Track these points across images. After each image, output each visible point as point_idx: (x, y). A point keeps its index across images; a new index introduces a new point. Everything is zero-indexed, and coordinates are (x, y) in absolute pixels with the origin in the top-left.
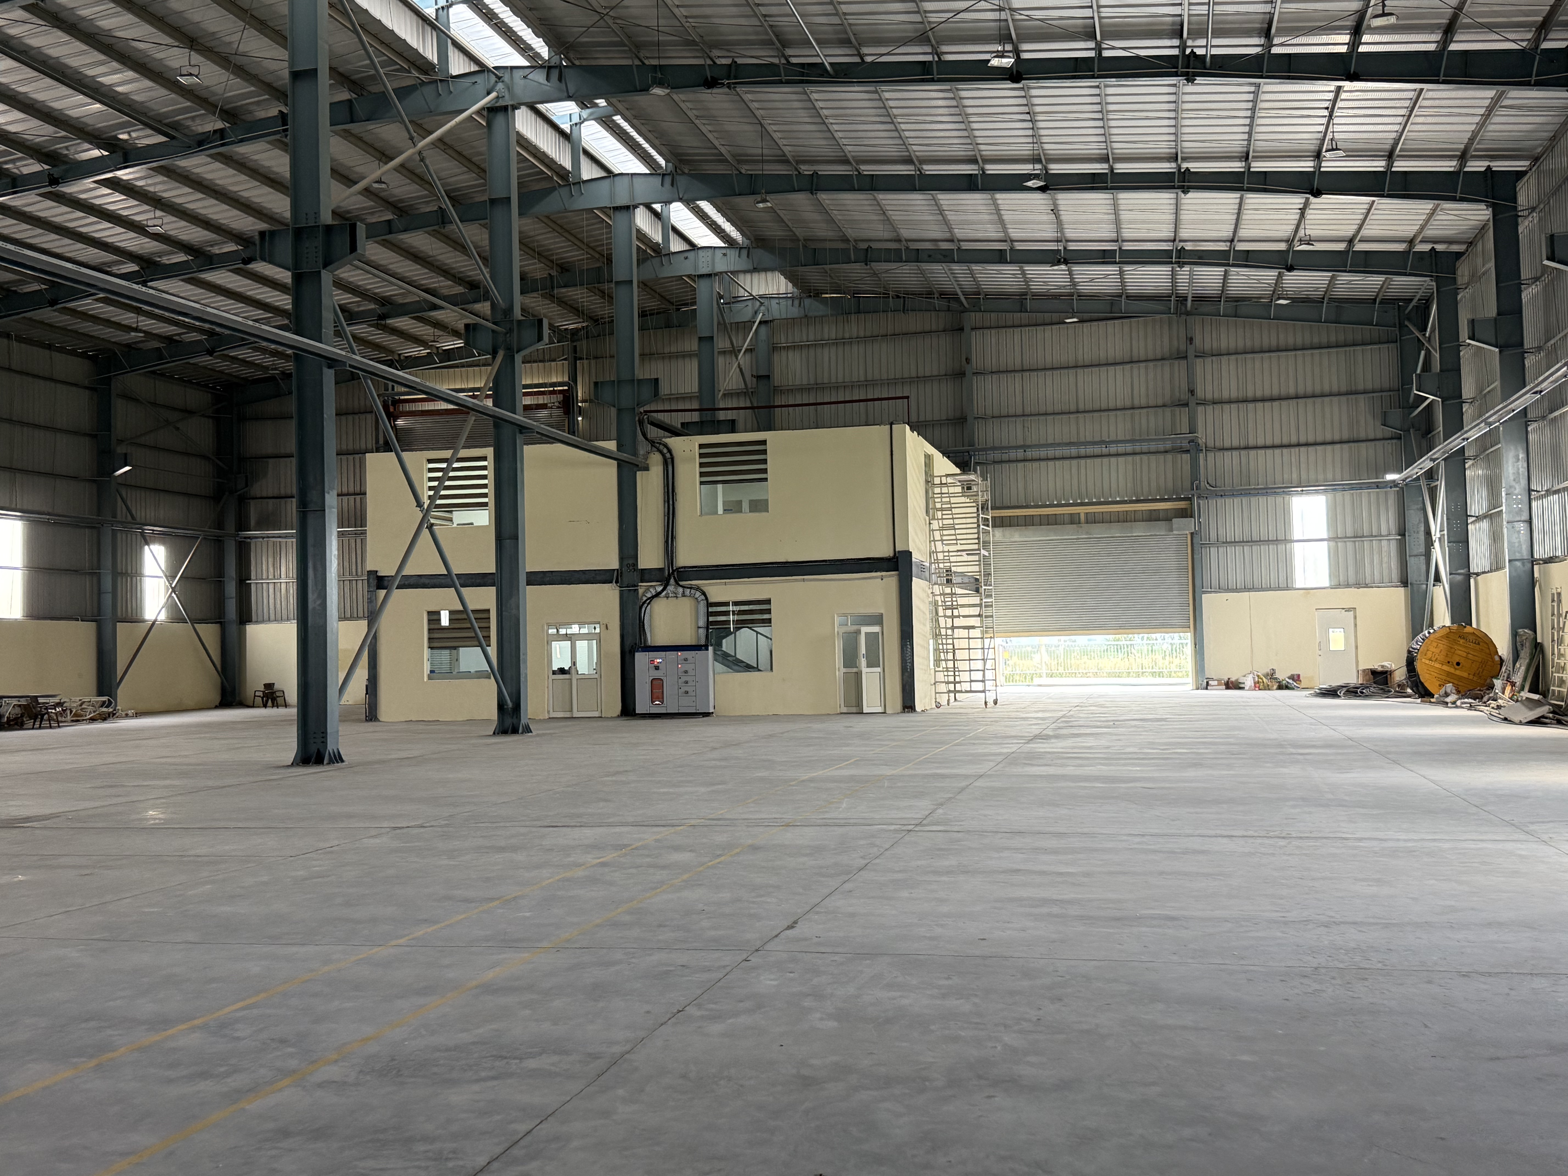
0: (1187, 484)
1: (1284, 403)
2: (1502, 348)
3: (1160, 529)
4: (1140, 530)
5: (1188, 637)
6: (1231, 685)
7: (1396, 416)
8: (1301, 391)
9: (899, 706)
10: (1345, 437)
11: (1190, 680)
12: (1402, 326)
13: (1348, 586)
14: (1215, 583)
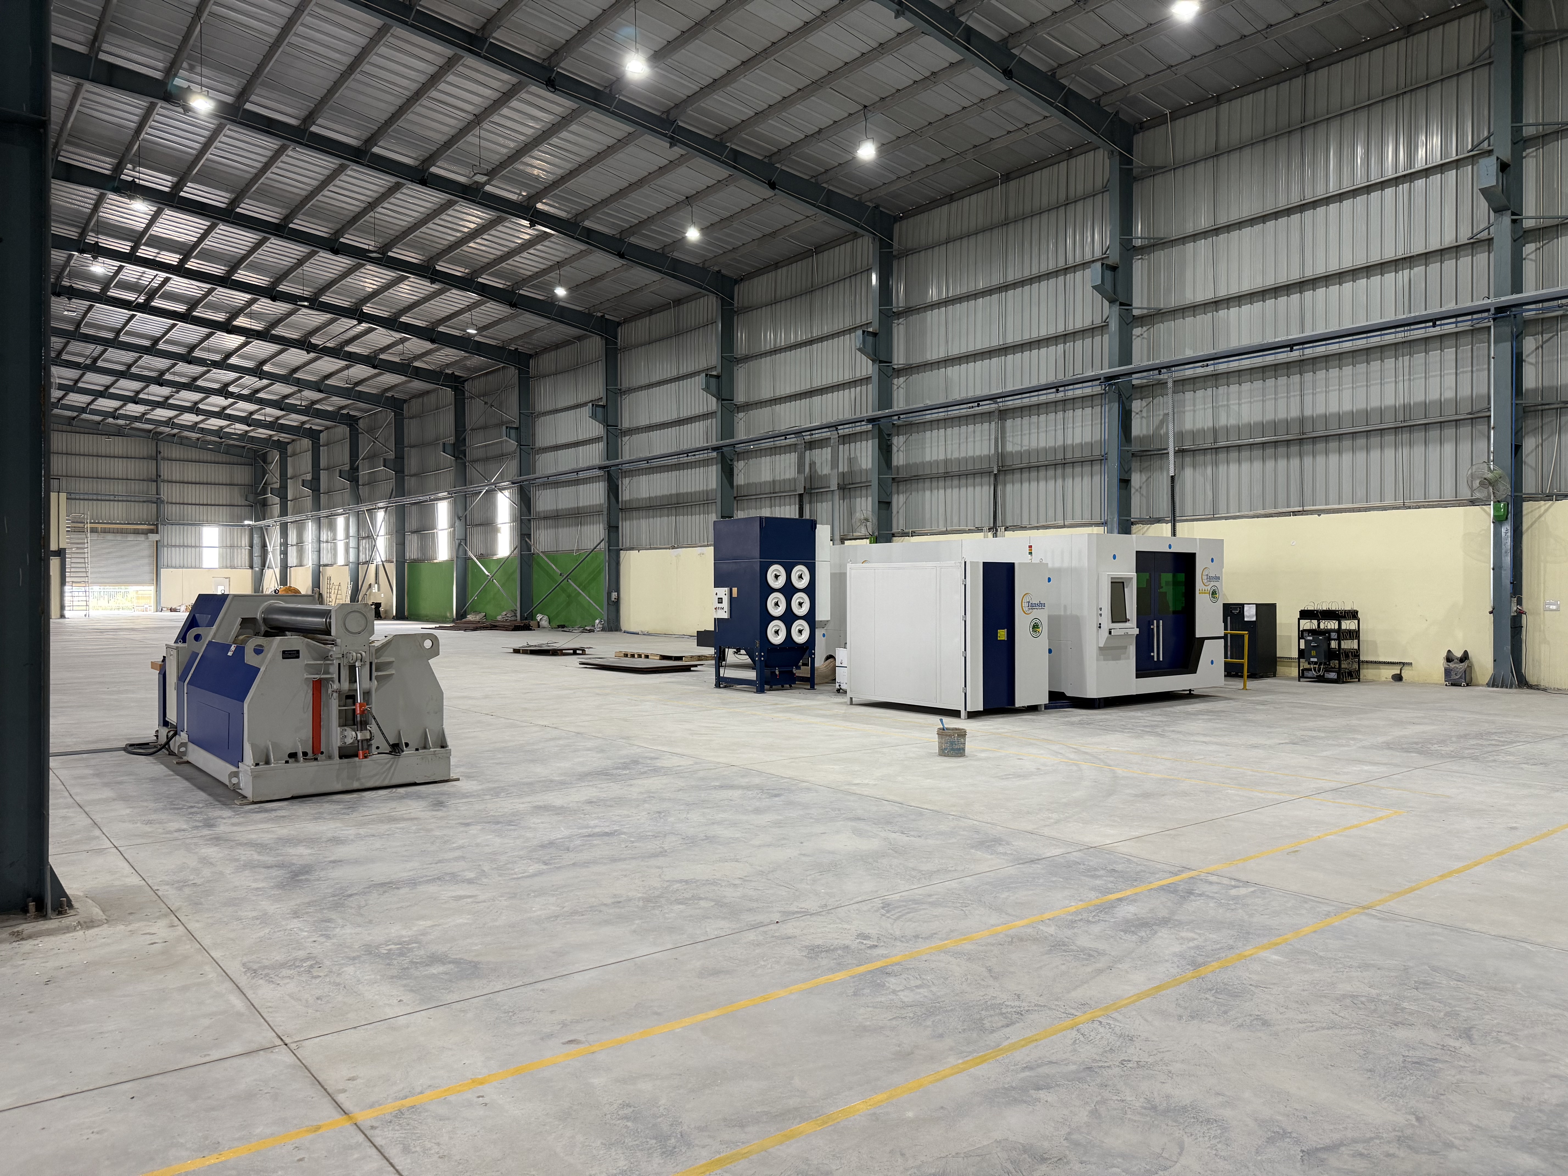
0: (154, 517)
1: (202, 486)
2: (313, 491)
3: (142, 538)
4: (131, 537)
5: (152, 588)
6: (171, 610)
7: (251, 497)
8: (209, 481)
9: (59, 616)
10: (228, 503)
11: (153, 608)
12: (255, 459)
13: (227, 568)
14: (165, 564)
